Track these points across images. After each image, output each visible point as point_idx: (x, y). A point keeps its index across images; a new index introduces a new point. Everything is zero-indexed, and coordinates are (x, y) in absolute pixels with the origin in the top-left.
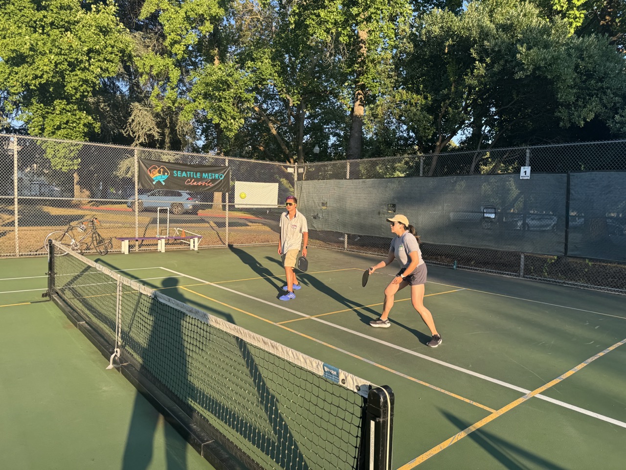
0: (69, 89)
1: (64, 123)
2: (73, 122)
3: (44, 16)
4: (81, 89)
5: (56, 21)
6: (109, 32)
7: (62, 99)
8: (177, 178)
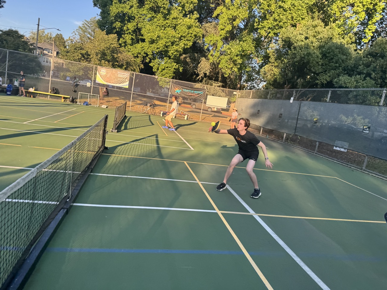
0: (170, 54)
1: (166, 68)
2: (170, 67)
3: (167, 23)
4: (174, 54)
5: (171, 25)
6: (191, 27)
7: (167, 57)
8: (184, 92)
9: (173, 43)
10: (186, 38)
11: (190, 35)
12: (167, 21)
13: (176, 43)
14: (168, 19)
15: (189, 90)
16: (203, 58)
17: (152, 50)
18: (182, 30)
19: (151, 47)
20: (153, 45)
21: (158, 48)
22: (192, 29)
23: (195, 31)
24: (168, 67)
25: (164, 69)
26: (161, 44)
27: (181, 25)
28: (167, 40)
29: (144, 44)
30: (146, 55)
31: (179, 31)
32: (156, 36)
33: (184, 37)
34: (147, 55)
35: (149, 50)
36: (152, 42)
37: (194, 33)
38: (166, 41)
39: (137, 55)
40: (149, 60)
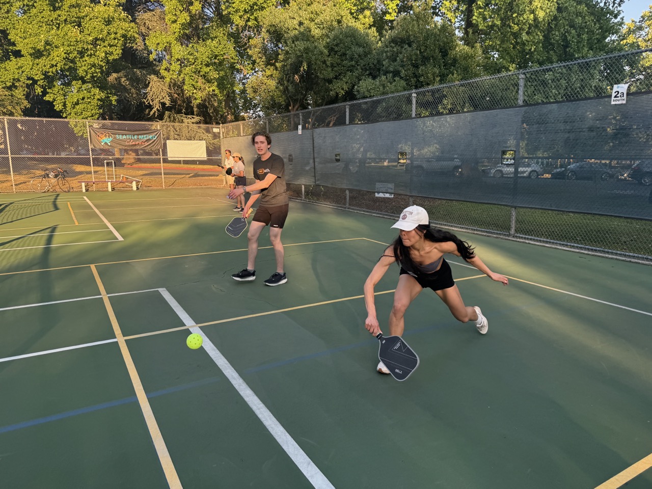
1: (81, 100)
2: (88, 98)
6: (111, 21)
7: (78, 80)
8: (119, 140)
9: (82, 53)
10: (106, 42)
11: (113, 36)
12: (58, 12)
13: (89, 53)
14: (59, 8)
15: (128, 136)
16: (152, 76)
17: (41, 70)
18: (95, 28)
19: (38, 64)
20: (40, 60)
21: (52, 66)
22: (115, 25)
23: (122, 28)
24: (83, 99)
25: (77, 103)
26: (57, 56)
27: (91, 19)
28: (68, 48)
29: (21, 61)
30: (31, 82)
31: (88, 30)
32: (43, 43)
33: (101, 40)
34: (35, 82)
35: (34, 72)
36: (37, 54)
37: (121, 32)
38: (67, 51)
39: (13, 84)
40: (42, 90)
